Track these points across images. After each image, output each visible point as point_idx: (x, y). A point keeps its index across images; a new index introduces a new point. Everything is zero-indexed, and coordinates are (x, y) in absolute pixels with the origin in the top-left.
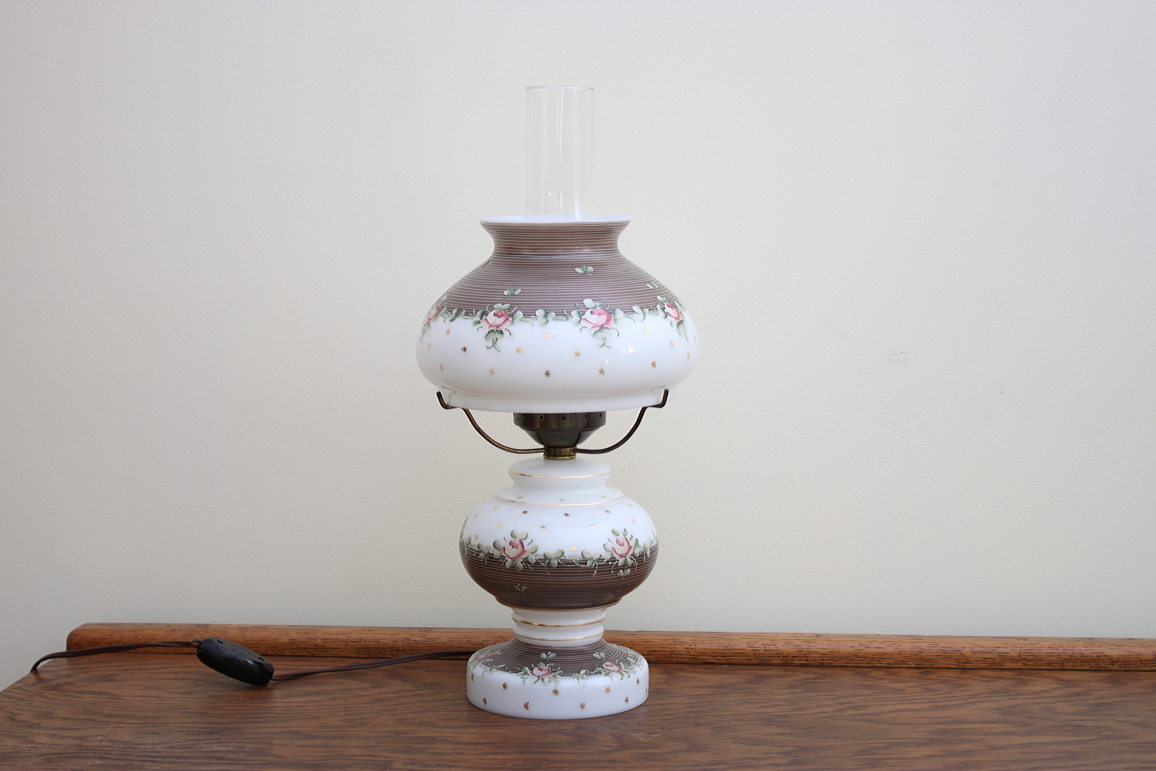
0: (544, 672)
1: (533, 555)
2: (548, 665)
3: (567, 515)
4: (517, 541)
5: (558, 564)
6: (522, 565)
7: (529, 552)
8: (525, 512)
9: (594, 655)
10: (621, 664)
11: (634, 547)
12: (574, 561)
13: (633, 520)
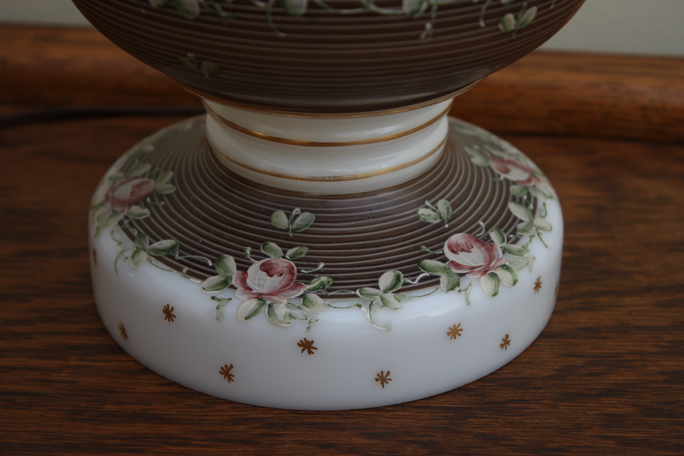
0: (276, 282)
2: (290, 252)
6: (195, 1)
9: (422, 211)
10: (494, 235)
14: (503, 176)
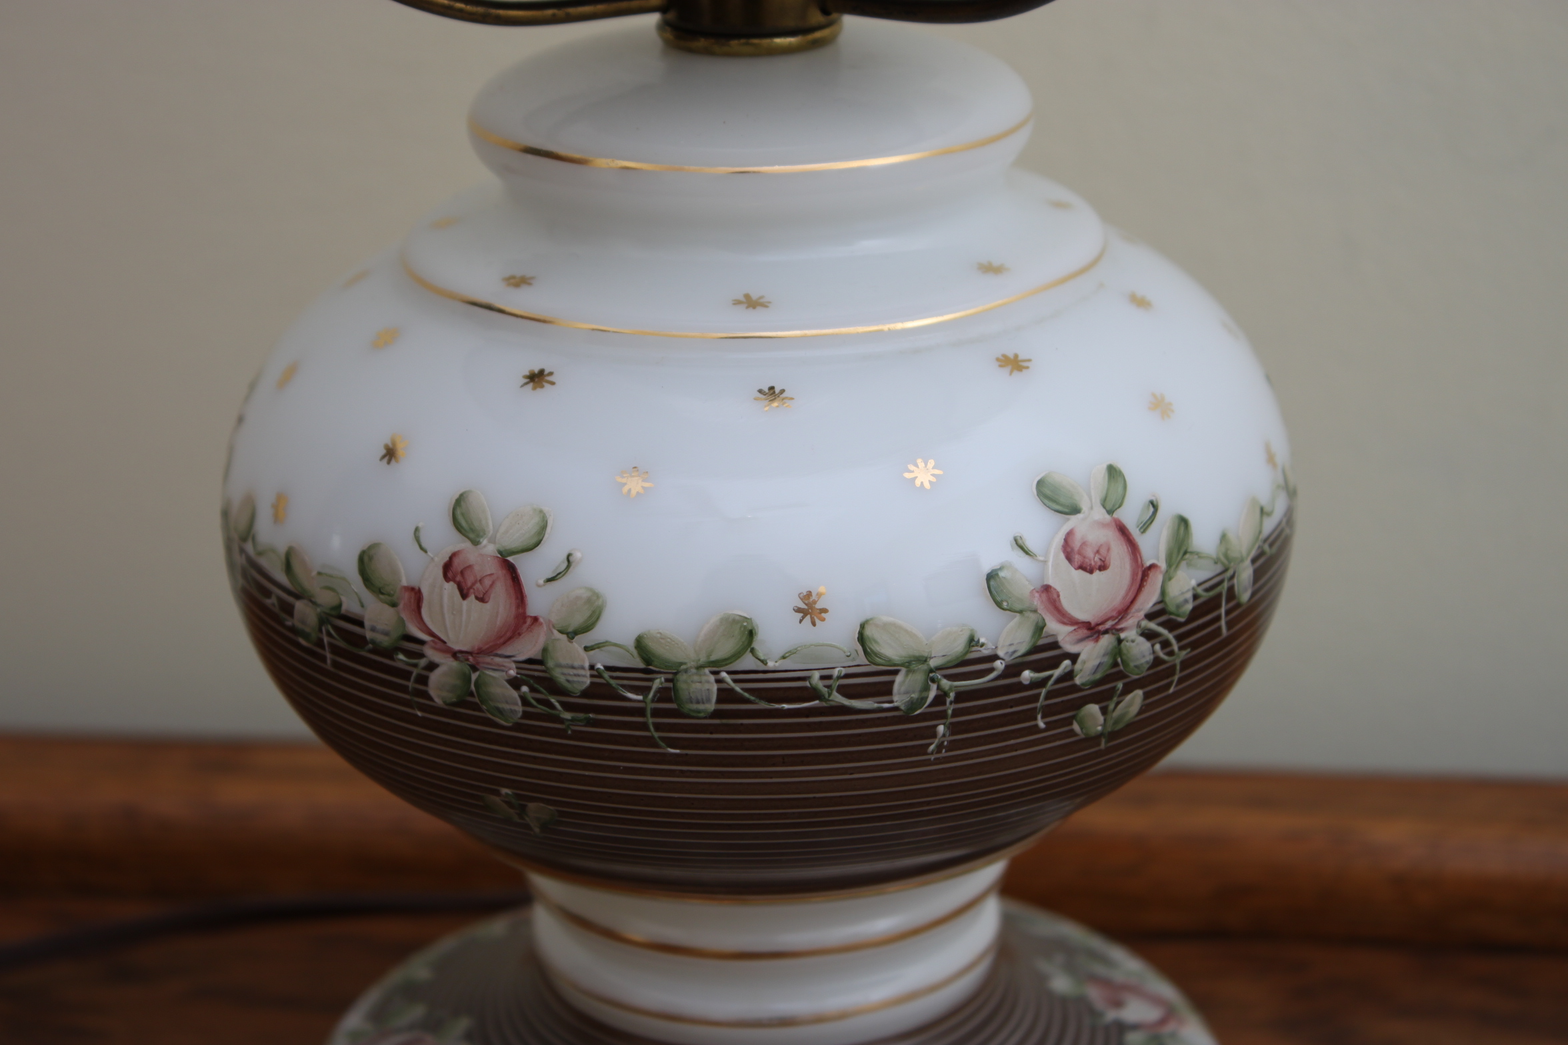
1: (577, 645)
3: (772, 393)
4: (482, 557)
5: (719, 701)
6: (515, 694)
7: (551, 625)
8: (537, 378)
11: (1163, 565)
12: (816, 675)
13: (1160, 406)
14: (1111, 1015)
